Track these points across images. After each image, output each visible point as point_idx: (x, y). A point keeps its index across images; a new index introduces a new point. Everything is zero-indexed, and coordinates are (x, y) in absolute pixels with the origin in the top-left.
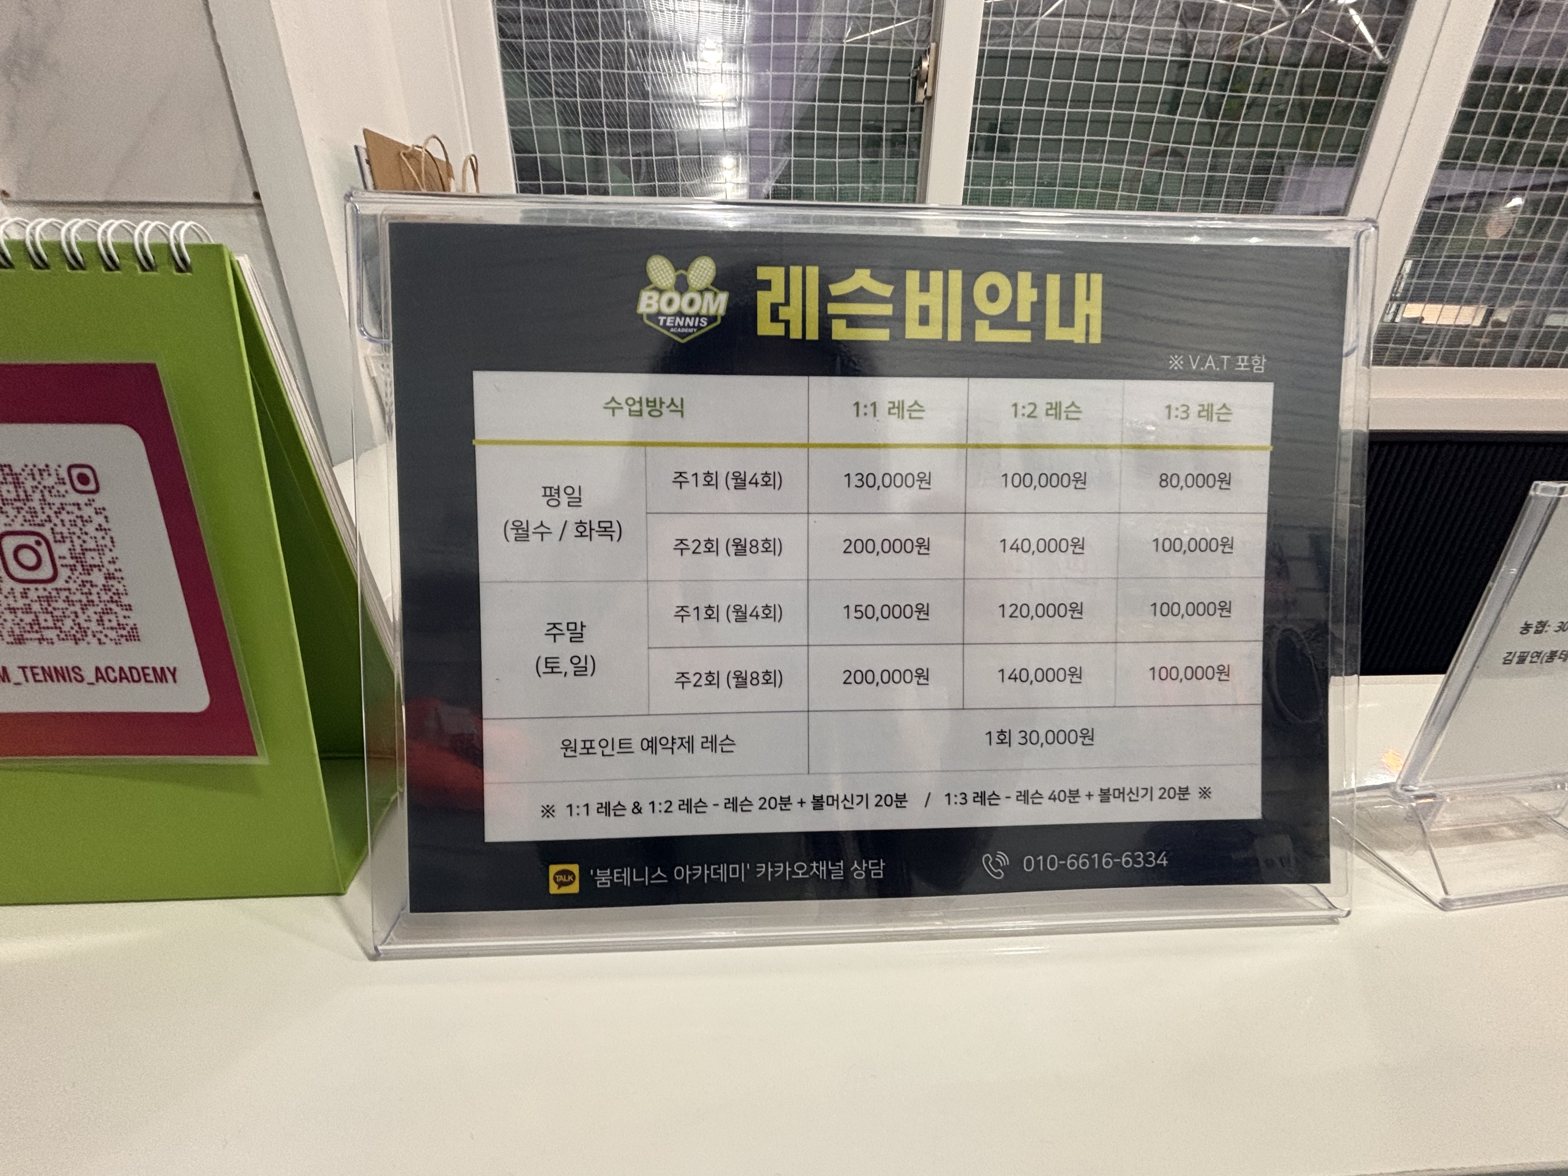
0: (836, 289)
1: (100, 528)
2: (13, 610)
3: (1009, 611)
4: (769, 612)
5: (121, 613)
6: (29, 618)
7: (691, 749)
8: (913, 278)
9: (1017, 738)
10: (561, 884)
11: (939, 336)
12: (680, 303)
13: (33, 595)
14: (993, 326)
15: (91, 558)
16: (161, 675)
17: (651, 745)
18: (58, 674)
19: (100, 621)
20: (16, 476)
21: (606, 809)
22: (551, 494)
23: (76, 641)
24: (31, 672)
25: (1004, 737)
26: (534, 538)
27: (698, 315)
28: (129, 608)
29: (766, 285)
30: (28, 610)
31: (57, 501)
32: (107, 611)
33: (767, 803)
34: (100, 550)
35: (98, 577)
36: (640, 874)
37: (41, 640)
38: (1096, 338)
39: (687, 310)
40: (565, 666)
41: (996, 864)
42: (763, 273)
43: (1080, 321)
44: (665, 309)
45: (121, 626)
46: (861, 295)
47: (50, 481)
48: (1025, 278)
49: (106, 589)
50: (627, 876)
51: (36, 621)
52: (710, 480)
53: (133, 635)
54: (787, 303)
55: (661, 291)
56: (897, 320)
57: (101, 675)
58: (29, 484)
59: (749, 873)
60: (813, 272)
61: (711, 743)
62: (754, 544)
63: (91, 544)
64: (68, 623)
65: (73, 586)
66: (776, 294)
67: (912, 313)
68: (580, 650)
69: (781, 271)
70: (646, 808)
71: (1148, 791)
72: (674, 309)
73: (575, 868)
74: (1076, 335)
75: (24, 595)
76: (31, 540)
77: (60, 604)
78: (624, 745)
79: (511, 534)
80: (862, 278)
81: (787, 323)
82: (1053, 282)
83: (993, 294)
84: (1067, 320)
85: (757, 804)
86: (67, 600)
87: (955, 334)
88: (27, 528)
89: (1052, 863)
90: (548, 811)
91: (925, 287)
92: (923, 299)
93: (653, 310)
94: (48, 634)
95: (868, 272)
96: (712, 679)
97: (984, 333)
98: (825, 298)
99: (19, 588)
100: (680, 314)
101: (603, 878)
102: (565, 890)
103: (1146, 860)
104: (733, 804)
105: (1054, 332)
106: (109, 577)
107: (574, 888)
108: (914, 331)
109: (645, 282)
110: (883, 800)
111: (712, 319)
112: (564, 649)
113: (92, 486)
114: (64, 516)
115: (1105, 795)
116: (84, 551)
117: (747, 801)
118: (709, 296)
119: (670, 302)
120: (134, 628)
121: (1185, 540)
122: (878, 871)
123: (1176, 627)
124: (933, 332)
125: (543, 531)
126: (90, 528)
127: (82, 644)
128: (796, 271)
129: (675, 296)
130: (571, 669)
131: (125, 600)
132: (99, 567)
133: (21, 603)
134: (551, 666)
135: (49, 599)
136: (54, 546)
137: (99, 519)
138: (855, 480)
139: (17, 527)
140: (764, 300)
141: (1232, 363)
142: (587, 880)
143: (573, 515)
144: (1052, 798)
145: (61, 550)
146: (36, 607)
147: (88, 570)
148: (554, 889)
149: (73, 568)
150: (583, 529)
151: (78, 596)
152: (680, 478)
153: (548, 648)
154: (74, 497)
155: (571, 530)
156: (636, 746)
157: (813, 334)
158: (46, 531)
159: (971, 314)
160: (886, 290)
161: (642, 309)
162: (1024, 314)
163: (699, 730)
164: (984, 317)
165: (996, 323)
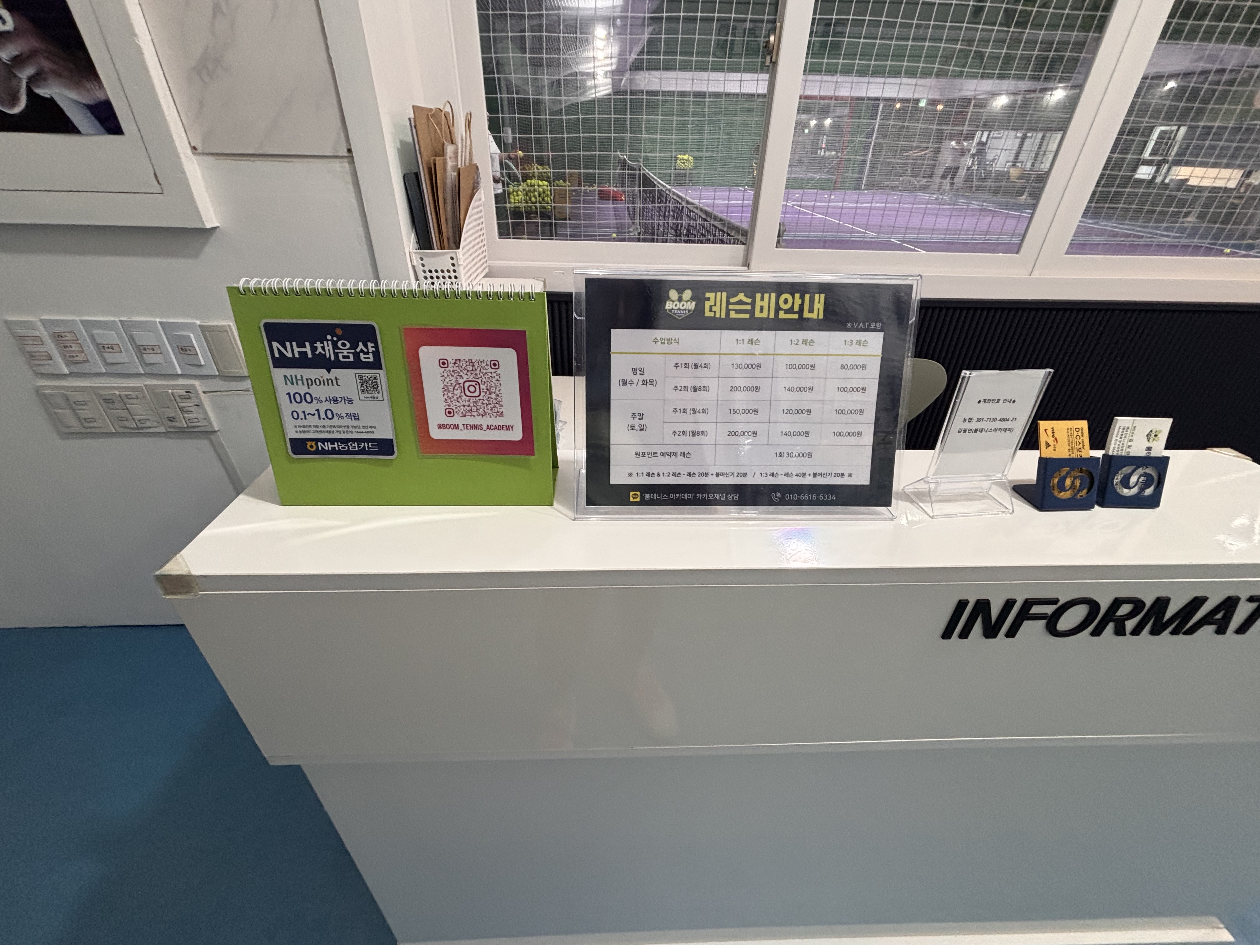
0: (732, 300)
1: (497, 380)
2: (464, 406)
3: (786, 411)
4: (704, 411)
5: (499, 407)
6: (468, 408)
7: (677, 456)
8: (758, 296)
9: (786, 455)
10: (634, 498)
11: (766, 316)
12: (680, 305)
13: (471, 401)
14: (785, 313)
15: (493, 390)
16: (508, 428)
17: (664, 454)
18: (475, 427)
19: (492, 410)
20: (473, 363)
21: (649, 474)
22: (634, 370)
23: (483, 416)
24: (466, 426)
25: (781, 455)
26: (628, 385)
27: (685, 310)
28: (502, 406)
29: (709, 299)
30: (469, 406)
31: (484, 371)
32: (494, 407)
33: (701, 474)
34: (495, 387)
35: (493, 396)
36: (659, 496)
37: (471, 416)
38: (821, 317)
39: (682, 308)
40: (637, 427)
41: (776, 497)
42: (708, 295)
43: (816, 312)
44: (674, 308)
45: (498, 412)
46: (741, 302)
47: (483, 365)
48: (797, 296)
49: (495, 399)
50: (655, 496)
51: (471, 410)
52: (686, 365)
53: (501, 415)
54: (715, 305)
55: (673, 301)
56: (752, 312)
57: (488, 427)
58: (477, 365)
59: (695, 497)
60: (725, 294)
61: (683, 454)
62: (700, 388)
63: (493, 385)
64: (481, 410)
65: (485, 398)
66: (712, 302)
67: (757, 309)
68: (642, 422)
69: (714, 294)
70: (662, 475)
71: (830, 474)
72: (677, 308)
73: (638, 493)
74: (814, 316)
75: (469, 401)
76: (474, 384)
77: (480, 404)
78: (655, 454)
79: (621, 384)
80: (741, 296)
81: (715, 312)
82: (807, 297)
83: (786, 302)
84: (811, 310)
85: (698, 475)
86: (482, 403)
87: (772, 316)
88: (474, 379)
89: (795, 497)
90: (630, 475)
91: (762, 299)
92: (762, 303)
93: (670, 308)
94: (474, 414)
95: (743, 294)
96: (684, 433)
97: (782, 315)
98: (728, 303)
99: (467, 398)
100: (679, 309)
101: (647, 497)
102: (635, 500)
103: (828, 497)
104: (689, 474)
105: (806, 315)
106: (497, 395)
107: (638, 500)
108: (758, 314)
109: (668, 298)
110: (739, 475)
111: (689, 311)
112: (636, 422)
113: (497, 367)
114: (486, 376)
115: (815, 475)
116: (490, 387)
117: (694, 474)
118: (689, 303)
119: (676, 305)
120: (502, 412)
121: (849, 388)
122: (737, 498)
123: (843, 418)
124: (764, 315)
125: (631, 383)
126: (494, 380)
127: (484, 417)
128: (719, 294)
129: (678, 303)
130: (639, 429)
131: (501, 403)
132: (494, 392)
133: (467, 403)
134: (632, 427)
135: (476, 402)
136: (481, 386)
137: (497, 377)
138: (735, 366)
139: (470, 379)
140: (707, 304)
141: (869, 325)
142: (642, 497)
143: (642, 378)
144: (797, 475)
145: (482, 387)
146: (472, 405)
147: (491, 393)
148: (632, 499)
149: (486, 393)
150: (644, 382)
151: (486, 402)
152: (677, 365)
153: (632, 422)
154: (490, 370)
155: (640, 383)
156: (659, 454)
157: (723, 316)
158: (479, 381)
159: (778, 309)
160: (749, 300)
161: (667, 307)
162: (796, 308)
163: (679, 450)
164: (782, 309)
165: (787, 311)
